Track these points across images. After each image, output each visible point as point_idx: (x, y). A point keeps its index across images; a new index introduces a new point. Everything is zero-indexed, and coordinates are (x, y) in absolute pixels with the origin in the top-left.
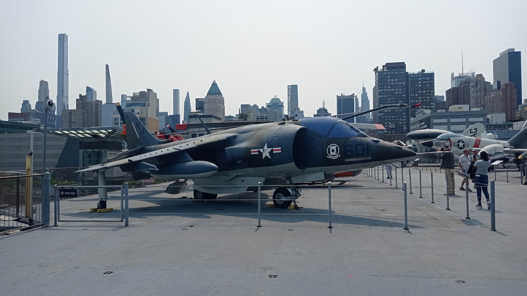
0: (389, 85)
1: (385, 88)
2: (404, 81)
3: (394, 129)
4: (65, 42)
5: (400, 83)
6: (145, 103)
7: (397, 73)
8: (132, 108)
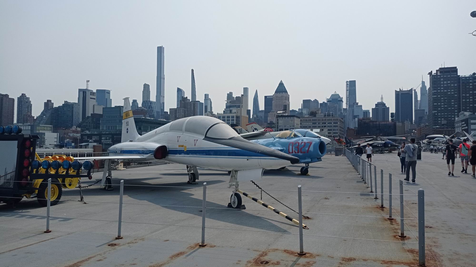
0: (442, 87)
1: (439, 90)
2: (456, 83)
3: (446, 124)
4: (162, 53)
5: (452, 85)
6: (240, 105)
7: (449, 76)
8: (231, 109)
